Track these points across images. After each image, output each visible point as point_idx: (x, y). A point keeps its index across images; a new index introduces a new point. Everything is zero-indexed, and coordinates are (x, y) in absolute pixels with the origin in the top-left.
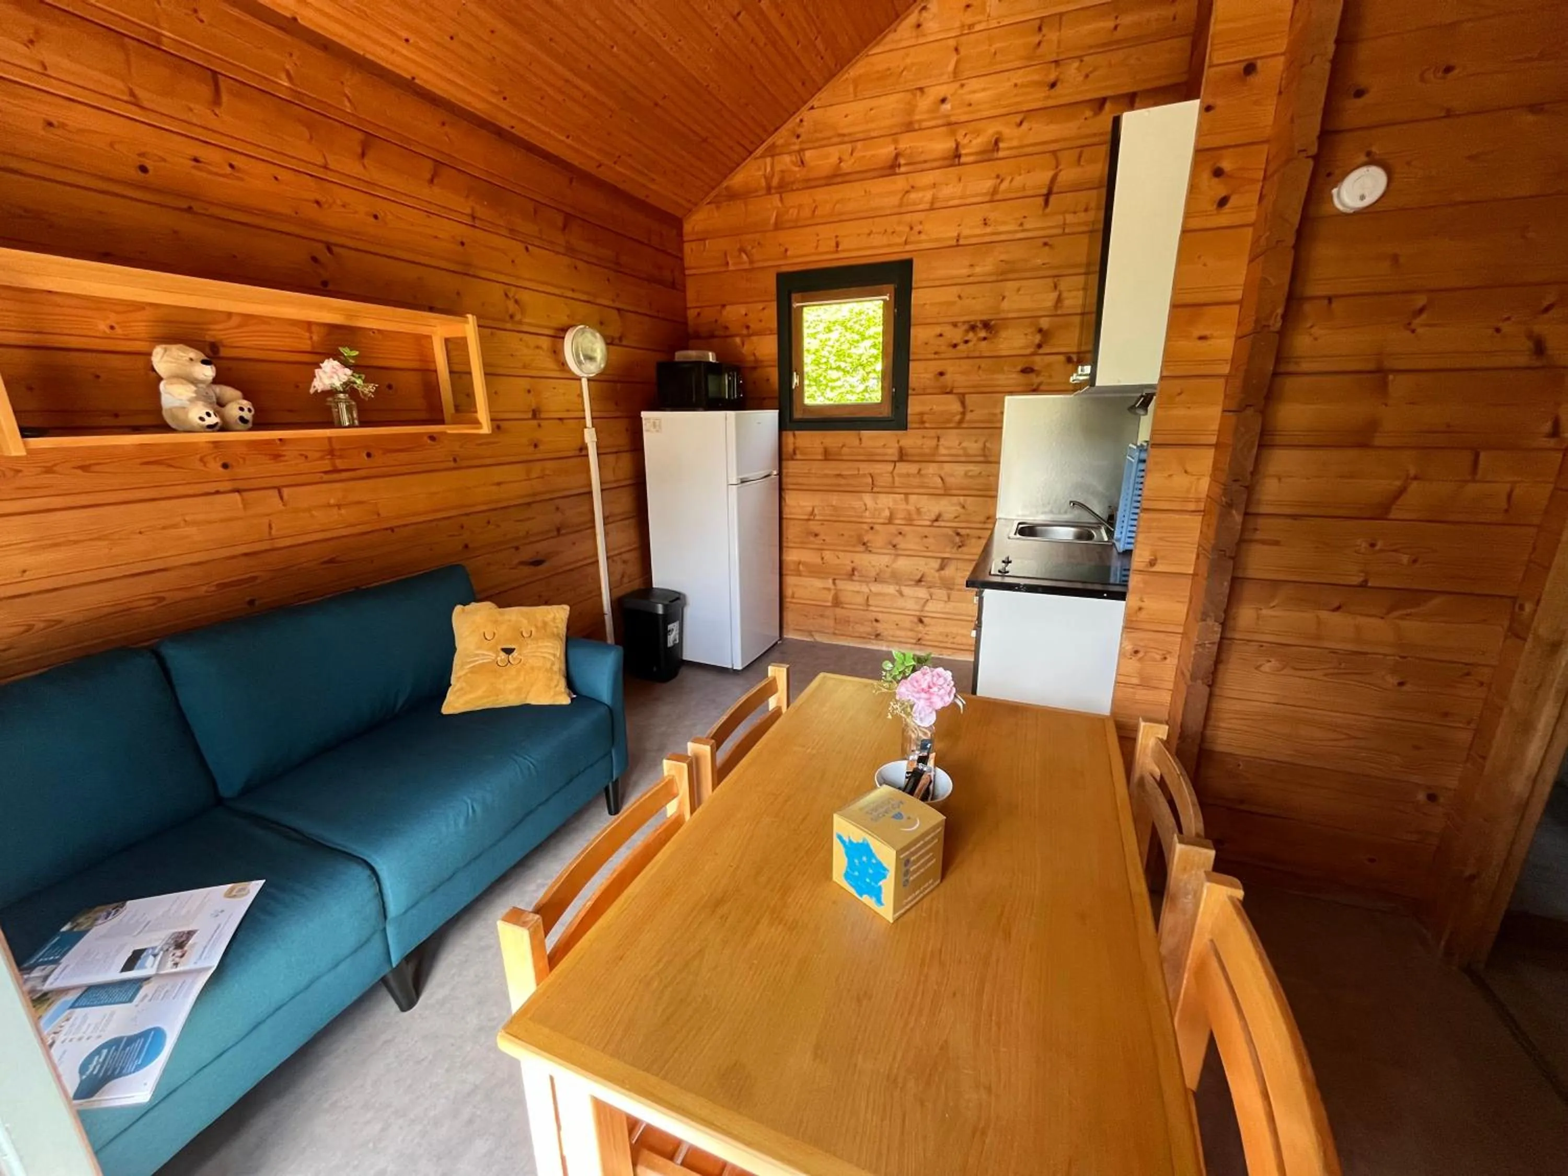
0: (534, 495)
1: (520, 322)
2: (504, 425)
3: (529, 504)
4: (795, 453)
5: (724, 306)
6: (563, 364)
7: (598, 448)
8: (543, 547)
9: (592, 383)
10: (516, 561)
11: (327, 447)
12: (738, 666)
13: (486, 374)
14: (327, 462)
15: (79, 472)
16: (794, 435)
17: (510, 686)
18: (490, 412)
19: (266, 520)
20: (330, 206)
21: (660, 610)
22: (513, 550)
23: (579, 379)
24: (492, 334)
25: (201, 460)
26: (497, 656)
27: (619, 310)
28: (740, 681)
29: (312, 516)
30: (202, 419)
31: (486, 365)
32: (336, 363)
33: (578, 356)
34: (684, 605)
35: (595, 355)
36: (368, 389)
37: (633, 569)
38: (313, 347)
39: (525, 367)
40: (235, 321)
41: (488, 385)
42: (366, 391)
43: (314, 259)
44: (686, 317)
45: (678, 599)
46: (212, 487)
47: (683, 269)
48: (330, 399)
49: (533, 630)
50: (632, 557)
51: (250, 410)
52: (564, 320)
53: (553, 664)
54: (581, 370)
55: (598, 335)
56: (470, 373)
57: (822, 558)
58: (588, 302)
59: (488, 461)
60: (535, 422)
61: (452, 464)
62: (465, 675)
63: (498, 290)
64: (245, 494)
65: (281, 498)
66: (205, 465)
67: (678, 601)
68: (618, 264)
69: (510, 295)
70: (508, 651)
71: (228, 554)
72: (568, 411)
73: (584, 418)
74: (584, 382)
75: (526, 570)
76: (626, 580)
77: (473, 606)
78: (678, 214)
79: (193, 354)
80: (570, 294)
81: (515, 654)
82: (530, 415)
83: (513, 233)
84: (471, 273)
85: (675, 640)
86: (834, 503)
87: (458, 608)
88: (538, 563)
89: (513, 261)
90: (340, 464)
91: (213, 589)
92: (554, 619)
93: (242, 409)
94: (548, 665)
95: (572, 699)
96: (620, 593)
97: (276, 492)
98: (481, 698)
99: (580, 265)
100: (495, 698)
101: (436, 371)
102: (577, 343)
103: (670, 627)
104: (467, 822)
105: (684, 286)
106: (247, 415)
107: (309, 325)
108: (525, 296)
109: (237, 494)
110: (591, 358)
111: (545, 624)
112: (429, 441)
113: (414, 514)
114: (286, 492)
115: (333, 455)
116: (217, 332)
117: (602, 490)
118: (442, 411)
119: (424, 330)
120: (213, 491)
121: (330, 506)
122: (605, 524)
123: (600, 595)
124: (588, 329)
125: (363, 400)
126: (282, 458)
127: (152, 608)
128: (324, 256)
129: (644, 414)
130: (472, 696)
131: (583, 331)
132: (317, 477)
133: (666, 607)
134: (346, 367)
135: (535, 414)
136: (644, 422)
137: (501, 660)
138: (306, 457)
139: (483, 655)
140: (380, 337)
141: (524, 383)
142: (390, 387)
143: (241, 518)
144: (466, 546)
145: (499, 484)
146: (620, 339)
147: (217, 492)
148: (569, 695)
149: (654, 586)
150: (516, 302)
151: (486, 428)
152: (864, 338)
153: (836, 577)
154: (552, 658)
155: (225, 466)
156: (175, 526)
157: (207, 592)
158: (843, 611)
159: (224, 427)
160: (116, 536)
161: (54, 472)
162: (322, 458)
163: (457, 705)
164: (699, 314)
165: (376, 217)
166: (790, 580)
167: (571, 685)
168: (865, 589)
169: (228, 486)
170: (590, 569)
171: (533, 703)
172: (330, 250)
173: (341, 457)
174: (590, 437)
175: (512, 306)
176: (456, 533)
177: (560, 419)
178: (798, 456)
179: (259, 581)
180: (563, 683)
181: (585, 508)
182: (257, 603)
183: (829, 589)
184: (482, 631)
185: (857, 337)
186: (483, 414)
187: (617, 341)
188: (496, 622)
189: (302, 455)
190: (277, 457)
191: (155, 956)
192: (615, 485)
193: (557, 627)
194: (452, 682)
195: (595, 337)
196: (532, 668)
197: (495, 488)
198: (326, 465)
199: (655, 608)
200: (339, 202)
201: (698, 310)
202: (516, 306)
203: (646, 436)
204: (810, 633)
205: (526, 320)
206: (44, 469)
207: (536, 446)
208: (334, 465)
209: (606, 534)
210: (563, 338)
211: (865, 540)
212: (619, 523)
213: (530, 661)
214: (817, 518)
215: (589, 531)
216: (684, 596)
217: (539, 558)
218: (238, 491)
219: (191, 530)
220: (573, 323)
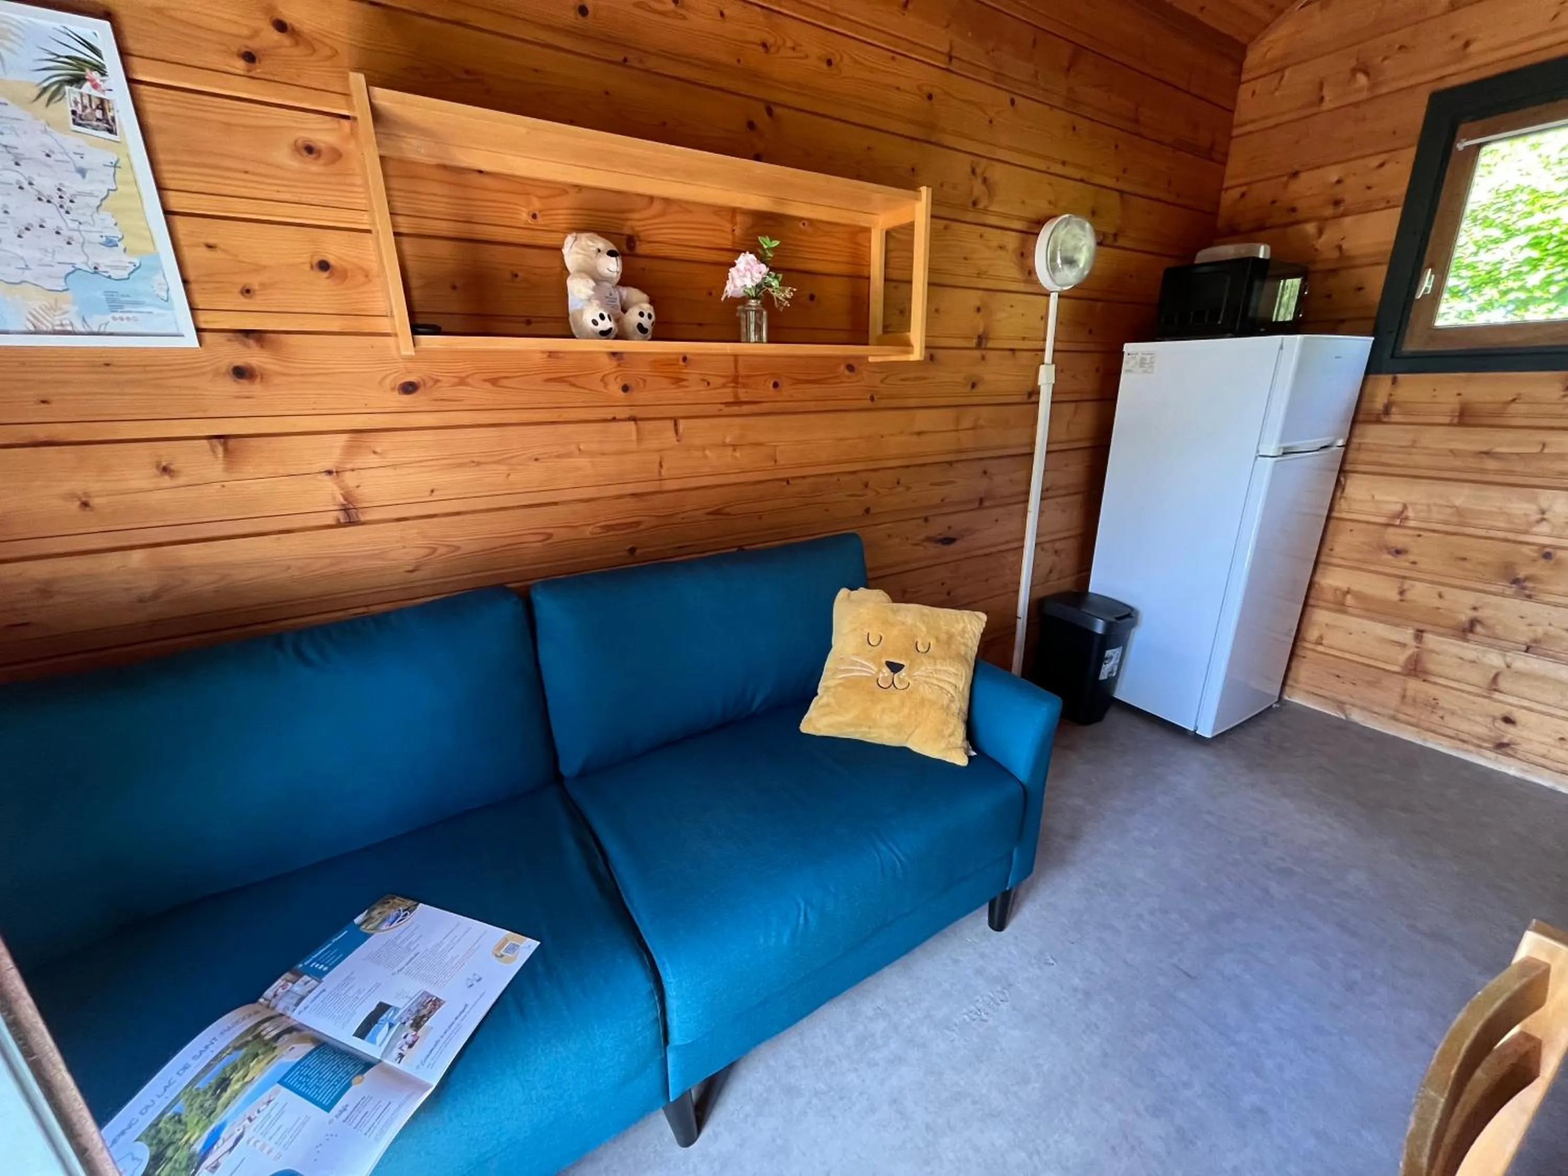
0: (959, 451)
1: (986, 211)
2: (940, 354)
3: (950, 463)
4: (1387, 410)
5: (1295, 174)
6: (1031, 272)
7: (1054, 393)
8: (959, 521)
9: (1063, 300)
10: (923, 536)
11: (731, 372)
12: (1206, 732)
13: (931, 284)
14: (729, 390)
15: (488, 385)
16: (1394, 381)
17: (888, 719)
18: (926, 336)
19: (656, 457)
20: (778, 51)
21: (1099, 627)
22: (921, 522)
23: (1048, 295)
24: (946, 228)
25: (602, 380)
26: (880, 671)
27: (1121, 192)
28: (1204, 755)
29: (706, 457)
30: (595, 322)
31: (932, 270)
32: (752, 256)
33: (1053, 259)
34: (1134, 624)
35: (1076, 256)
36: (782, 294)
37: (1067, 562)
38: (734, 242)
39: (979, 275)
40: (657, 207)
41: (930, 298)
42: (781, 296)
43: (751, 125)
44: (1217, 204)
45: (1129, 616)
46: (608, 413)
47: (1230, 126)
48: (740, 307)
49: (933, 642)
50: (1070, 547)
51: (650, 316)
52: (1043, 207)
53: (952, 700)
54: (1053, 280)
55: (1088, 225)
56: (910, 282)
57: (1402, 593)
58: (1082, 180)
59: (912, 402)
60: (977, 353)
61: (868, 403)
62: (835, 687)
63: (962, 164)
64: (640, 423)
65: (676, 431)
66: (606, 385)
67: (1128, 620)
68: (1136, 121)
69: (979, 171)
70: (895, 668)
71: (615, 493)
72: (1024, 339)
73: (1043, 350)
74: (1053, 300)
75: (933, 549)
76: (1054, 575)
77: (862, 591)
78: (1242, 39)
79: (603, 244)
80: (1058, 168)
81: (903, 673)
82: (974, 343)
83: (999, 78)
84: (933, 140)
85: (1111, 672)
86: (1458, 502)
87: (843, 593)
88: (948, 541)
89: (991, 122)
90: (743, 395)
91: (598, 530)
92: (964, 631)
93: (641, 314)
94: (945, 701)
95: (970, 758)
96: (1042, 593)
97: (670, 424)
98: (848, 725)
99: (1084, 125)
100: (867, 730)
101: (868, 278)
102: (1056, 238)
103: (1109, 653)
104: (793, 936)
105: (1226, 155)
106: (646, 322)
107: (734, 211)
108: (997, 173)
109: (633, 423)
110: (1070, 262)
111: (950, 637)
112: (847, 373)
113: (811, 465)
114: (682, 424)
115: (737, 383)
116: (638, 222)
117: (1048, 452)
118: (867, 332)
119: (861, 220)
120: (610, 416)
121: (725, 445)
122: (1042, 499)
123: (1017, 592)
124: (1074, 219)
125: (777, 310)
126: (684, 383)
127: (539, 544)
128: (762, 119)
129: (1128, 347)
130: (839, 718)
131: (1068, 222)
132: (714, 409)
133: (1109, 626)
134: (763, 262)
135: (981, 340)
136: (1126, 357)
137: (884, 678)
138: (708, 384)
139: (863, 665)
140: (809, 230)
141: (974, 298)
142: (812, 297)
143: (633, 452)
144: (867, 511)
145: (919, 434)
146: (1115, 236)
147: (614, 419)
148: (967, 753)
149: (1091, 590)
150: (985, 180)
151: (917, 355)
152: (1510, 233)
153: (1422, 627)
154: (952, 691)
155: (625, 388)
156: (568, 455)
157: (592, 533)
158: (1426, 686)
159: (621, 335)
160: (514, 461)
161: (468, 385)
162: (724, 386)
163: (818, 725)
164: (1243, 195)
165: (829, 63)
166: (1321, 617)
167: (971, 736)
168: (1495, 659)
169: (626, 412)
170: (1011, 558)
171: (915, 749)
172: (770, 112)
173: (745, 386)
174: (1046, 377)
175: (978, 188)
176: (859, 493)
177: (1012, 350)
178: (1395, 418)
179: (642, 527)
180: (961, 731)
181: (1020, 475)
182: (638, 552)
183: (1403, 645)
184: (867, 630)
185: (1496, 233)
186: (917, 334)
187: (1109, 241)
188: (885, 622)
189: (703, 380)
190: (678, 381)
191: (391, 1026)
192: (1064, 447)
193: (965, 645)
194: (819, 691)
195: (1083, 228)
196: (923, 701)
197: (914, 439)
198: (727, 394)
199: (1093, 624)
200: (789, 44)
201: (1244, 189)
202: (984, 187)
203: (1125, 379)
204: (1341, 705)
205: (994, 208)
206: (456, 380)
207: (974, 385)
208: (736, 395)
209: (1041, 512)
210: (1038, 234)
211: (1521, 575)
212: (1059, 500)
213: (921, 688)
214: (1412, 523)
215: (1021, 506)
216: (1137, 613)
217: (951, 534)
218: (634, 419)
219: (583, 462)
220: (1055, 212)
